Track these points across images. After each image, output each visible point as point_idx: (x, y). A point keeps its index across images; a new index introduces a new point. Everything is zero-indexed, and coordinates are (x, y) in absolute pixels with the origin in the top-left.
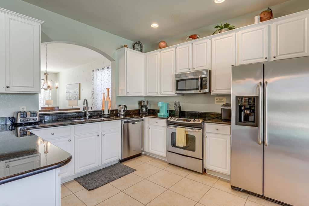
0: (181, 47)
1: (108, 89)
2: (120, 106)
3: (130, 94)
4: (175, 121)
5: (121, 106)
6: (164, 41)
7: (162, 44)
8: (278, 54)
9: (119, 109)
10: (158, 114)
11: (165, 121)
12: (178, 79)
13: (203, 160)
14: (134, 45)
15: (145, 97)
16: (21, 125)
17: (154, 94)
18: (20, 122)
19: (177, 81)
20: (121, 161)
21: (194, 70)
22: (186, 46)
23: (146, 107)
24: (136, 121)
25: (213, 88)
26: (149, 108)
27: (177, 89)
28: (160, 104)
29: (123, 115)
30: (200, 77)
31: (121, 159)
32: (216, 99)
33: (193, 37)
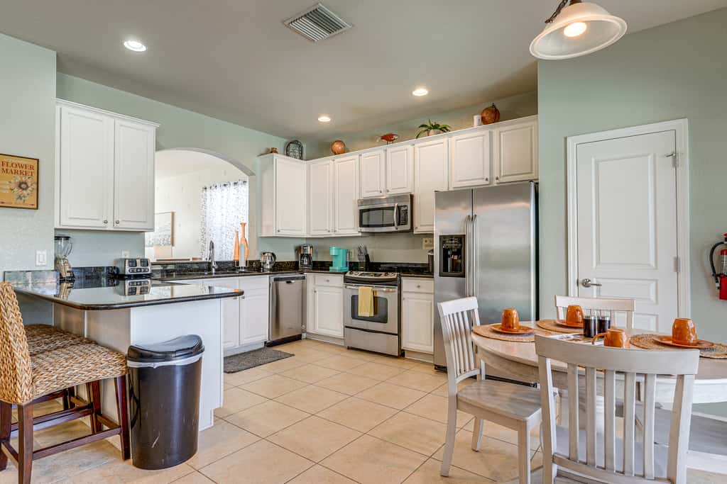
0: (368, 154)
1: (243, 225)
2: (264, 254)
3: (283, 233)
4: (358, 276)
5: (266, 254)
6: (340, 141)
7: (337, 146)
8: (502, 174)
9: (262, 260)
10: (331, 268)
11: (341, 278)
12: (363, 208)
13: (399, 335)
14: (289, 145)
15: (307, 239)
16: (129, 277)
17: (324, 234)
18: (129, 273)
19: (362, 212)
20: (269, 345)
21: (389, 193)
22: (376, 153)
23: (308, 256)
24: (293, 278)
25: (416, 224)
26: (314, 259)
27: (361, 225)
28: (333, 252)
29: (270, 270)
30: (396, 205)
31: (268, 342)
32: (424, 242)
33: (388, 138)
